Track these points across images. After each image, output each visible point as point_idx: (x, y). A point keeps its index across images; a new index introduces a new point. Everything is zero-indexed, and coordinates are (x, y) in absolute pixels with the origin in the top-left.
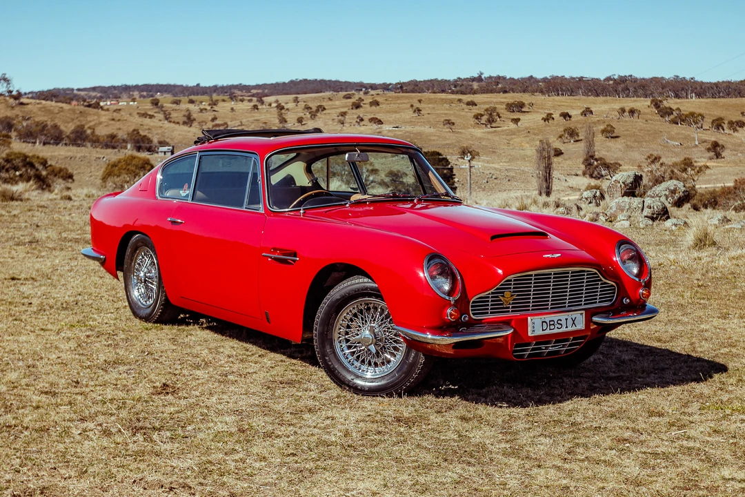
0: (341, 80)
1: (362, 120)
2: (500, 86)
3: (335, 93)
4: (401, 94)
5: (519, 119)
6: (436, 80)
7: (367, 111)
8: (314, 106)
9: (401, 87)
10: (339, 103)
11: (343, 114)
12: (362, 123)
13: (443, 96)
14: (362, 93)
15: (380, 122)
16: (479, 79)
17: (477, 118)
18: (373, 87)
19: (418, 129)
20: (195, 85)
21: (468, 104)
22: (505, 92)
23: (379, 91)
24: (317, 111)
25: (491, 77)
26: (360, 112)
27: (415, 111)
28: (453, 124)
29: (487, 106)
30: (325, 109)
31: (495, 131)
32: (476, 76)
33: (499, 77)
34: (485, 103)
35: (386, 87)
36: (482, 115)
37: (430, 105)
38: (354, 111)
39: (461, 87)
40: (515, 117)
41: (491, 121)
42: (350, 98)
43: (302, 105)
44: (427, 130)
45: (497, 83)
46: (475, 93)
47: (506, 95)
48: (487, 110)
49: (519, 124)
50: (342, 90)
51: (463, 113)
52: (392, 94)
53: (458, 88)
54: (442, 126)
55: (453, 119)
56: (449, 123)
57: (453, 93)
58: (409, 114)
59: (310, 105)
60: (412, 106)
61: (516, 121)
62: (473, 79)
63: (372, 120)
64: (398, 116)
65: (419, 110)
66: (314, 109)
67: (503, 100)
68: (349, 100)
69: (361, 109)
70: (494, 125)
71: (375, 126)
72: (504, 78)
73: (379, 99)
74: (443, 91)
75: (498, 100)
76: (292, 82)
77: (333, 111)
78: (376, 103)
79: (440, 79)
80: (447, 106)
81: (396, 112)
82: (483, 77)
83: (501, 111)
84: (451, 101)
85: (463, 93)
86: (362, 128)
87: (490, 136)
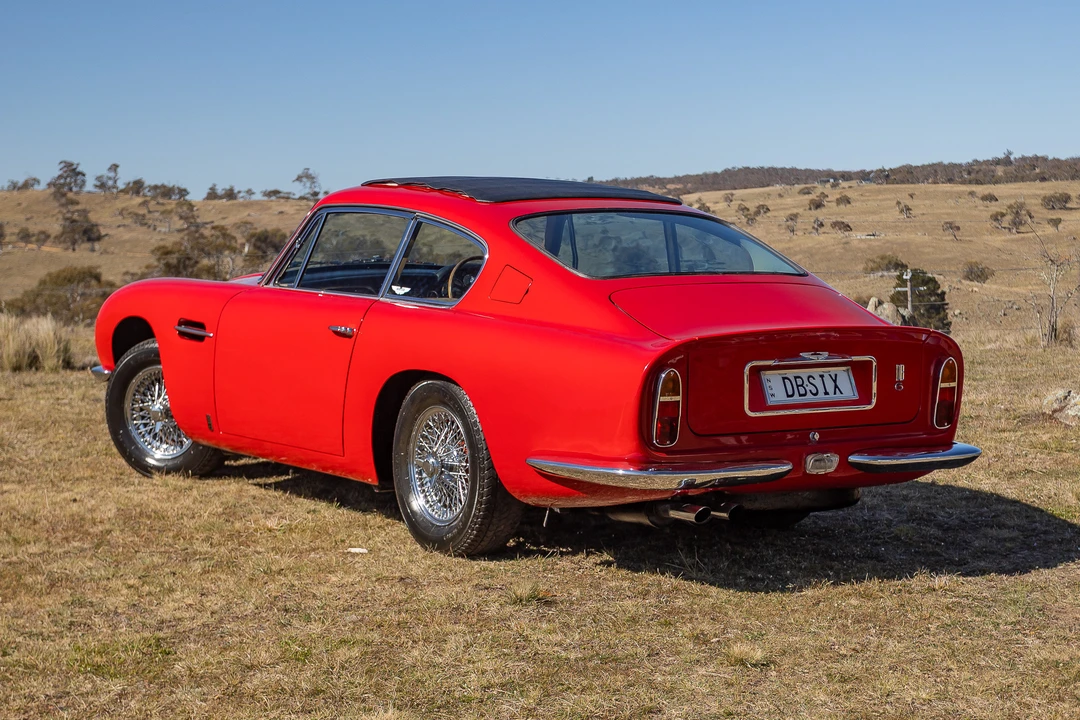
0: (798, 167)
1: (822, 225)
2: (1037, 170)
3: (788, 187)
4: (885, 186)
5: (1059, 221)
6: (940, 164)
7: (831, 212)
8: (752, 206)
9: (886, 176)
10: (793, 200)
11: (793, 217)
12: (821, 230)
13: (947, 187)
14: (828, 185)
15: (847, 227)
16: (1006, 161)
17: (996, 219)
18: (846, 176)
19: (905, 236)
20: (586, 178)
21: (985, 198)
22: (1043, 179)
23: (853, 183)
24: (758, 213)
25: (1024, 159)
26: (820, 214)
27: (902, 211)
28: (958, 228)
29: (1012, 202)
30: (768, 209)
31: (1023, 239)
32: (1001, 156)
33: (1036, 158)
34: (1010, 197)
35: (864, 176)
36: (1003, 215)
37: (927, 202)
38: (814, 212)
39: (977, 173)
40: (1054, 217)
41: (1017, 223)
42: (809, 193)
43: (735, 204)
44: (918, 237)
45: (1034, 167)
46: (996, 182)
47: (1045, 184)
48: (1010, 207)
49: (1060, 226)
50: (798, 181)
51: (976, 213)
52: (873, 186)
53: (973, 176)
54: (941, 232)
55: (958, 222)
56: (952, 227)
57: (964, 182)
58: (895, 214)
59: (747, 204)
60: (898, 203)
61: (1056, 222)
62: (997, 162)
63: (835, 225)
64: (876, 218)
65: (909, 209)
66: (753, 210)
67: (1038, 192)
68: (807, 197)
69: (824, 210)
70: (1022, 229)
71: (840, 235)
72: (1045, 159)
73: (850, 194)
74: (950, 181)
75: (1031, 192)
76: (726, 171)
77: (782, 213)
78: (846, 200)
79: (946, 162)
80: (951, 202)
81: (874, 213)
82: (1012, 158)
83: (1033, 209)
84: (959, 195)
85: (978, 182)
86: (822, 238)
87: (1014, 247)
